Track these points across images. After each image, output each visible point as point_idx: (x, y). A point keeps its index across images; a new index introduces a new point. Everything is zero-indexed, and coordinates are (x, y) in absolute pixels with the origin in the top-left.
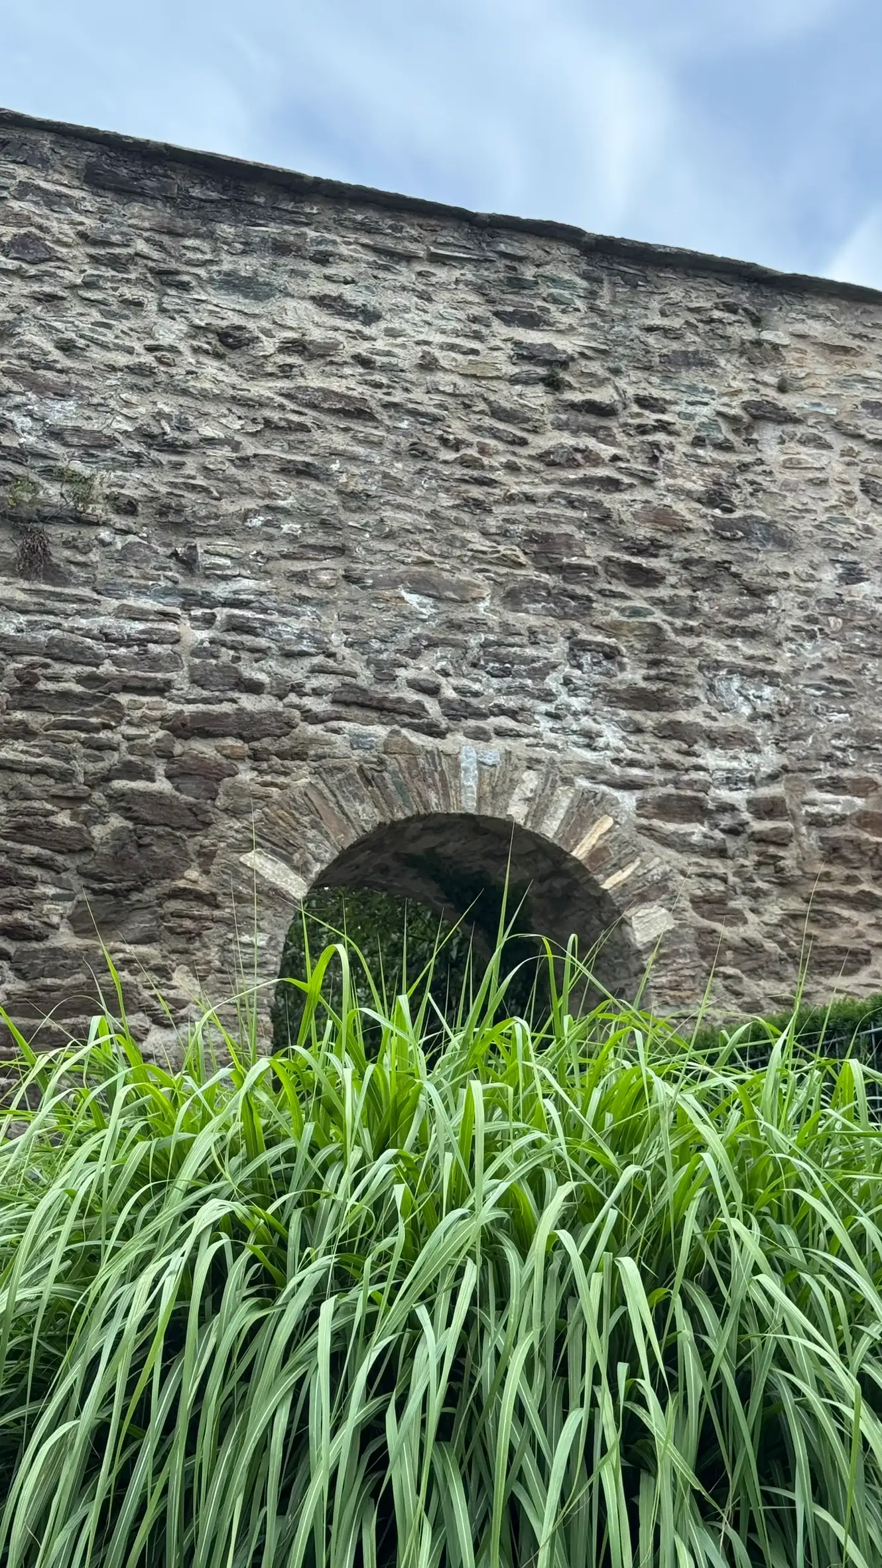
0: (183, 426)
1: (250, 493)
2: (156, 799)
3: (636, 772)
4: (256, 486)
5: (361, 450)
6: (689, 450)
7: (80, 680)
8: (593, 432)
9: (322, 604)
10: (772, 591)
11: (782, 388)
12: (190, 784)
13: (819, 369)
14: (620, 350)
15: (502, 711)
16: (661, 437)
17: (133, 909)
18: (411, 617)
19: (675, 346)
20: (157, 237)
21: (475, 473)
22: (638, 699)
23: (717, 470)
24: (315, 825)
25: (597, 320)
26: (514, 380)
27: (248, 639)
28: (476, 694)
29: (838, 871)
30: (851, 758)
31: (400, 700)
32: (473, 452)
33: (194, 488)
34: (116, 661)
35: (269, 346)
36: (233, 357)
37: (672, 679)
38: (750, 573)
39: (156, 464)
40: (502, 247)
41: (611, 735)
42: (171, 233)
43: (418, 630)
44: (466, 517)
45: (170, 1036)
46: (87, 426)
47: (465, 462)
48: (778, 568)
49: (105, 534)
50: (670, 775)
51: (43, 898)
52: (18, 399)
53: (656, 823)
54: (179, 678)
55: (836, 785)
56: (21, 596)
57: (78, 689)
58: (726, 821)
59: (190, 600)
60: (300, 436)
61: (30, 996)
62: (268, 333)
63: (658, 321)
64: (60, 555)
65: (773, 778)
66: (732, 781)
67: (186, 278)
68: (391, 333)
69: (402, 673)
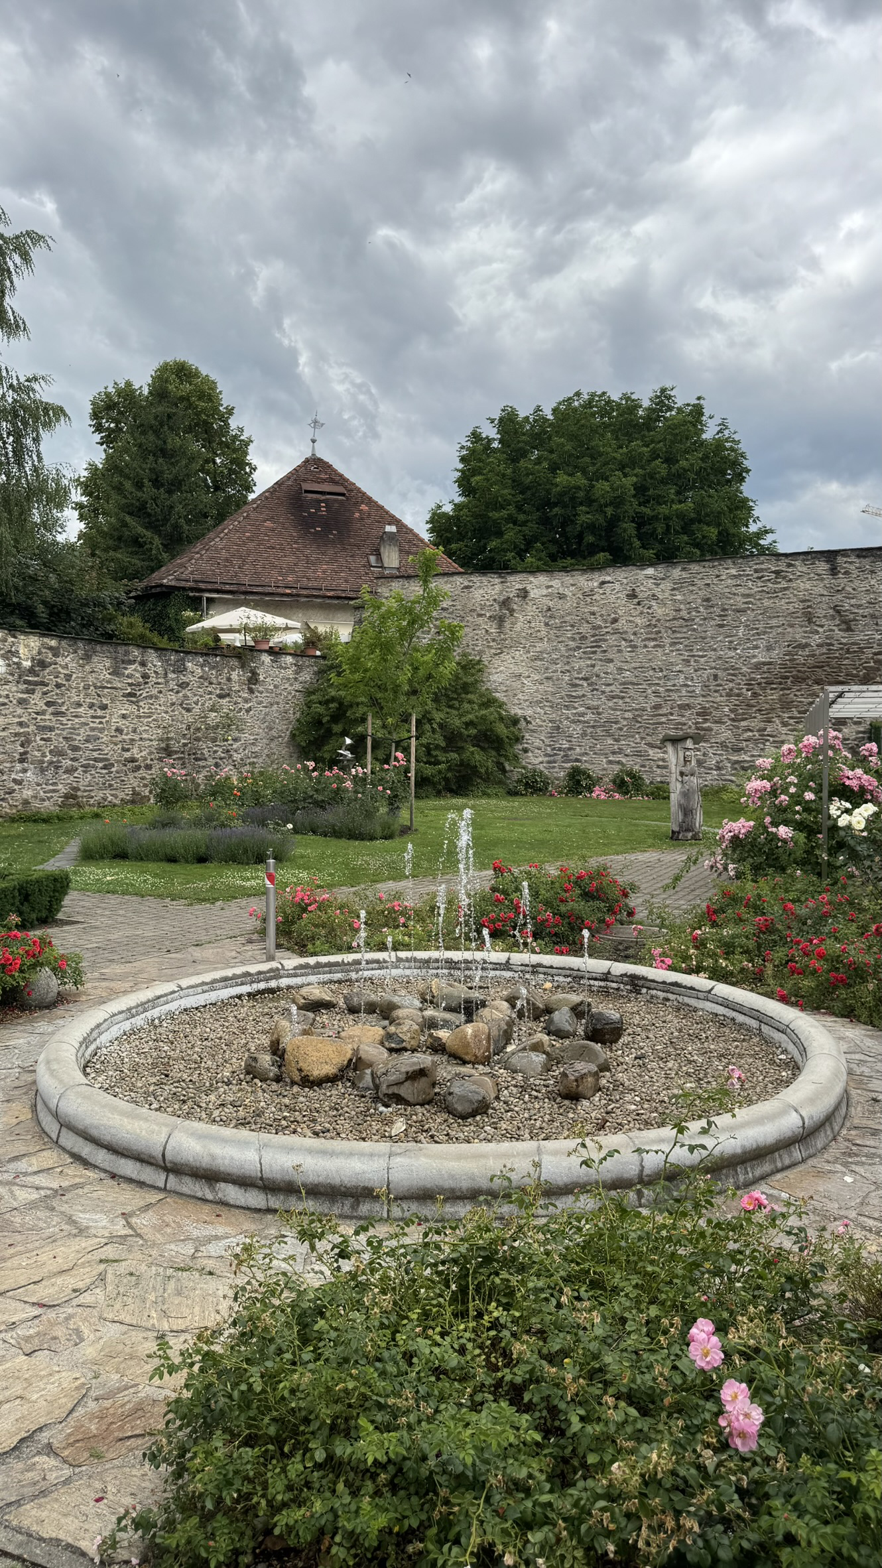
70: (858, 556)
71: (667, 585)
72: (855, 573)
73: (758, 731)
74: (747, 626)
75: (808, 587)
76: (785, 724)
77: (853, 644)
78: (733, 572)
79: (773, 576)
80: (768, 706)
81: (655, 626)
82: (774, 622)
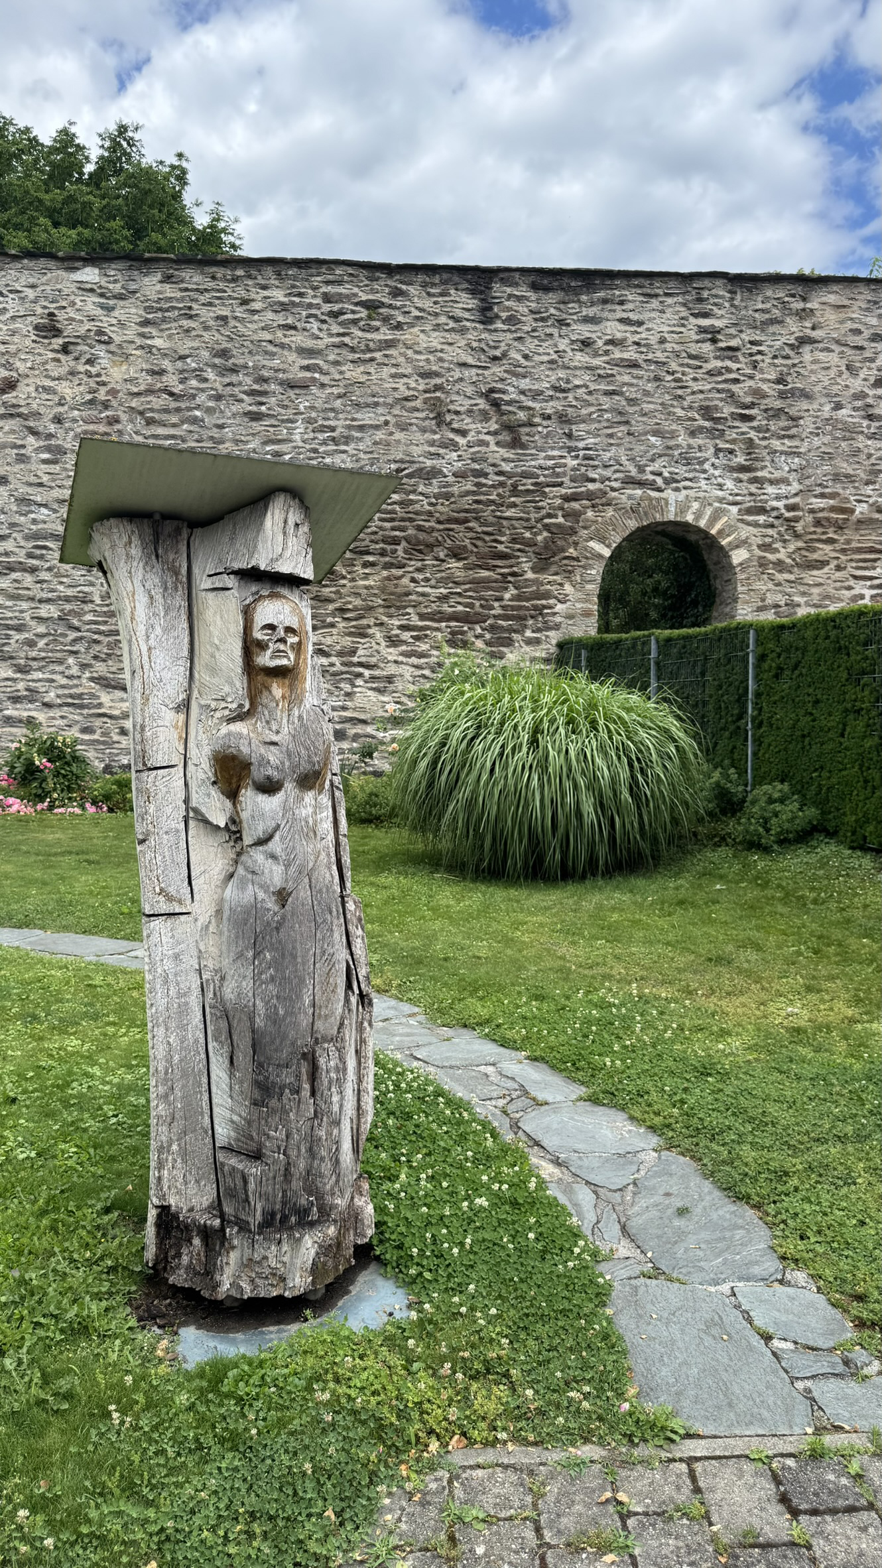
0: (568, 381)
1: (592, 405)
2: (558, 526)
3: (739, 498)
4: (594, 402)
5: (635, 381)
6: (770, 361)
7: (532, 484)
8: (730, 358)
9: (618, 445)
10: (801, 418)
11: (813, 328)
12: (570, 519)
13: (831, 316)
14: (743, 321)
15: (687, 479)
16: (759, 357)
17: (552, 564)
18: (653, 446)
19: (767, 316)
20: (558, 306)
21: (679, 384)
22: (743, 469)
23: (782, 368)
24: (614, 530)
25: (733, 310)
26: (698, 342)
27: (591, 462)
28: (676, 474)
29: (819, 530)
30: (830, 484)
31: (647, 479)
32: (679, 375)
33: (571, 406)
34: (545, 476)
35: (600, 343)
36: (587, 350)
37: (756, 459)
38: (793, 412)
39: (558, 398)
40: (695, 286)
41: (729, 484)
42: (564, 303)
43: (655, 451)
44: (675, 403)
45: (564, 606)
46: (533, 387)
47: (675, 380)
48: (805, 408)
49: (540, 429)
50: (753, 498)
51: (521, 562)
52: (509, 381)
53: (745, 517)
54: (566, 480)
55: (823, 496)
56: (511, 456)
57: (532, 488)
58: (775, 514)
59: (570, 449)
60: (611, 379)
61: (518, 595)
62: (600, 338)
63: (760, 306)
64: (525, 438)
65: (796, 495)
66: (778, 498)
67: (568, 321)
68: (648, 330)
69: (648, 469)
70: (535, 287)
71: (130, 311)
72: (528, 323)
73: (340, 654)
74: (310, 421)
75: (435, 344)
76: (393, 642)
77: (525, 475)
78: (279, 295)
79: (364, 313)
80: (358, 602)
81: (106, 405)
82: (366, 417)
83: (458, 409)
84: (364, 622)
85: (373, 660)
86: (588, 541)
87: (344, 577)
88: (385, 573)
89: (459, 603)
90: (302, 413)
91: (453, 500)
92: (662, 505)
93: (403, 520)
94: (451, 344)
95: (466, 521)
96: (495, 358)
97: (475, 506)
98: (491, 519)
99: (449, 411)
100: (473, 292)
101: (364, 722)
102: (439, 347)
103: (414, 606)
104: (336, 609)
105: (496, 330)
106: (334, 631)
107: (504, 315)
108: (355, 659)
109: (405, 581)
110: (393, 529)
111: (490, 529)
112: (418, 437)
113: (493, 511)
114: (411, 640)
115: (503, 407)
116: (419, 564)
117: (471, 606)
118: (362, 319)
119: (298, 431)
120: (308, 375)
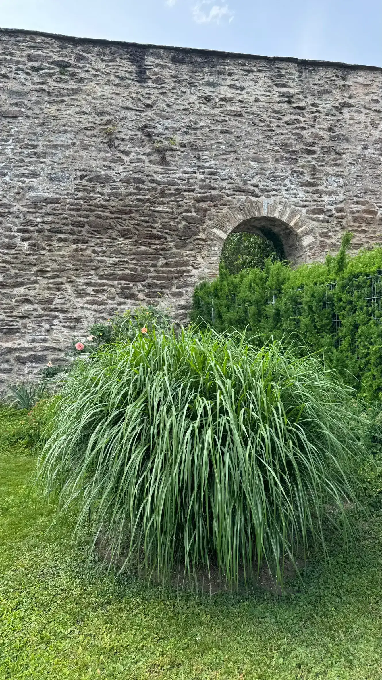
0: (196, 123)
1: (213, 139)
2: (192, 217)
3: (306, 203)
4: (214, 137)
5: (240, 125)
6: (324, 117)
7: (175, 190)
8: (299, 114)
9: (231, 166)
10: (343, 154)
11: (350, 98)
12: (200, 213)
13: (361, 91)
14: (307, 91)
15: (274, 190)
16: (317, 114)
17: (188, 243)
18: (252, 168)
19: (322, 88)
20: (189, 74)
21: (268, 129)
22: (309, 184)
23: (331, 122)
24: (228, 221)
25: (301, 83)
26: (279, 102)
27: (213, 177)
28: (268, 186)
29: (357, 224)
30: (362, 195)
31: (249, 189)
32: (268, 123)
33: (199, 139)
34: (182, 184)
35: (217, 100)
36: (209, 103)
37: (317, 178)
38: (339, 149)
39: (190, 134)
40: (276, 66)
41: (301, 194)
42: (193, 72)
43: (254, 171)
44: (266, 140)
45: (197, 271)
46: (173, 125)
47: (266, 126)
48: (346, 147)
49: (179, 153)
50: (315, 203)
51: (168, 242)
52: (158, 121)
53: (311, 215)
54: (197, 187)
55: (357, 203)
56: (160, 170)
57: (174, 192)
58: (329, 213)
59: (199, 168)
60: (225, 123)
61: (167, 263)
62: (217, 96)
63: (317, 82)
64: (169, 159)
65: (342, 202)
66: (331, 204)
67: (196, 84)
68: (248, 93)
69: (249, 182)
83: (123, 137)
84: (59, 280)
85: (66, 307)
86: (212, 229)
87: (44, 249)
88: (74, 246)
89: (127, 268)
90: (13, 135)
91: (120, 198)
92: (258, 207)
93: (86, 210)
94: (118, 94)
95: (131, 212)
96: (148, 106)
97: (136, 202)
98: (147, 212)
99: (117, 138)
100: (132, 61)
101: (60, 350)
102: (110, 96)
103: (95, 270)
104: (38, 271)
105: (148, 87)
106: (37, 286)
107: (153, 77)
108: (53, 306)
109: (89, 252)
110: (79, 216)
111: (146, 219)
112: (95, 154)
113: (148, 206)
114: (93, 293)
115: (154, 138)
116: (98, 241)
117: (135, 270)
118: (55, 74)
119: (9, 147)
120: (17, 109)
